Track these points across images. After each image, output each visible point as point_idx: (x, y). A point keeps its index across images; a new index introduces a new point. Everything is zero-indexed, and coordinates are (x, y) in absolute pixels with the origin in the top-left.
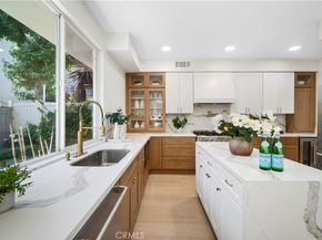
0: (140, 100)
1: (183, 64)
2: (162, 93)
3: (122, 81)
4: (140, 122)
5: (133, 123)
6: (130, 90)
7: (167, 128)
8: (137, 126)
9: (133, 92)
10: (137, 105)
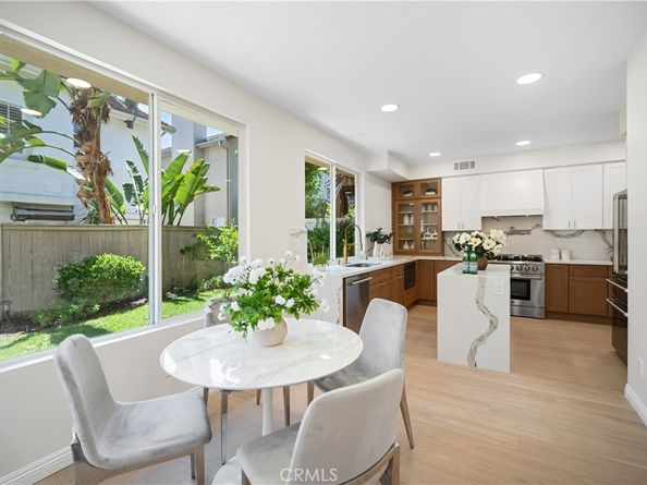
0: (409, 215)
1: (464, 166)
2: (436, 204)
3: (388, 193)
4: (410, 242)
5: (402, 243)
6: (397, 203)
7: (447, 250)
8: (406, 247)
9: (400, 206)
10: (406, 221)
